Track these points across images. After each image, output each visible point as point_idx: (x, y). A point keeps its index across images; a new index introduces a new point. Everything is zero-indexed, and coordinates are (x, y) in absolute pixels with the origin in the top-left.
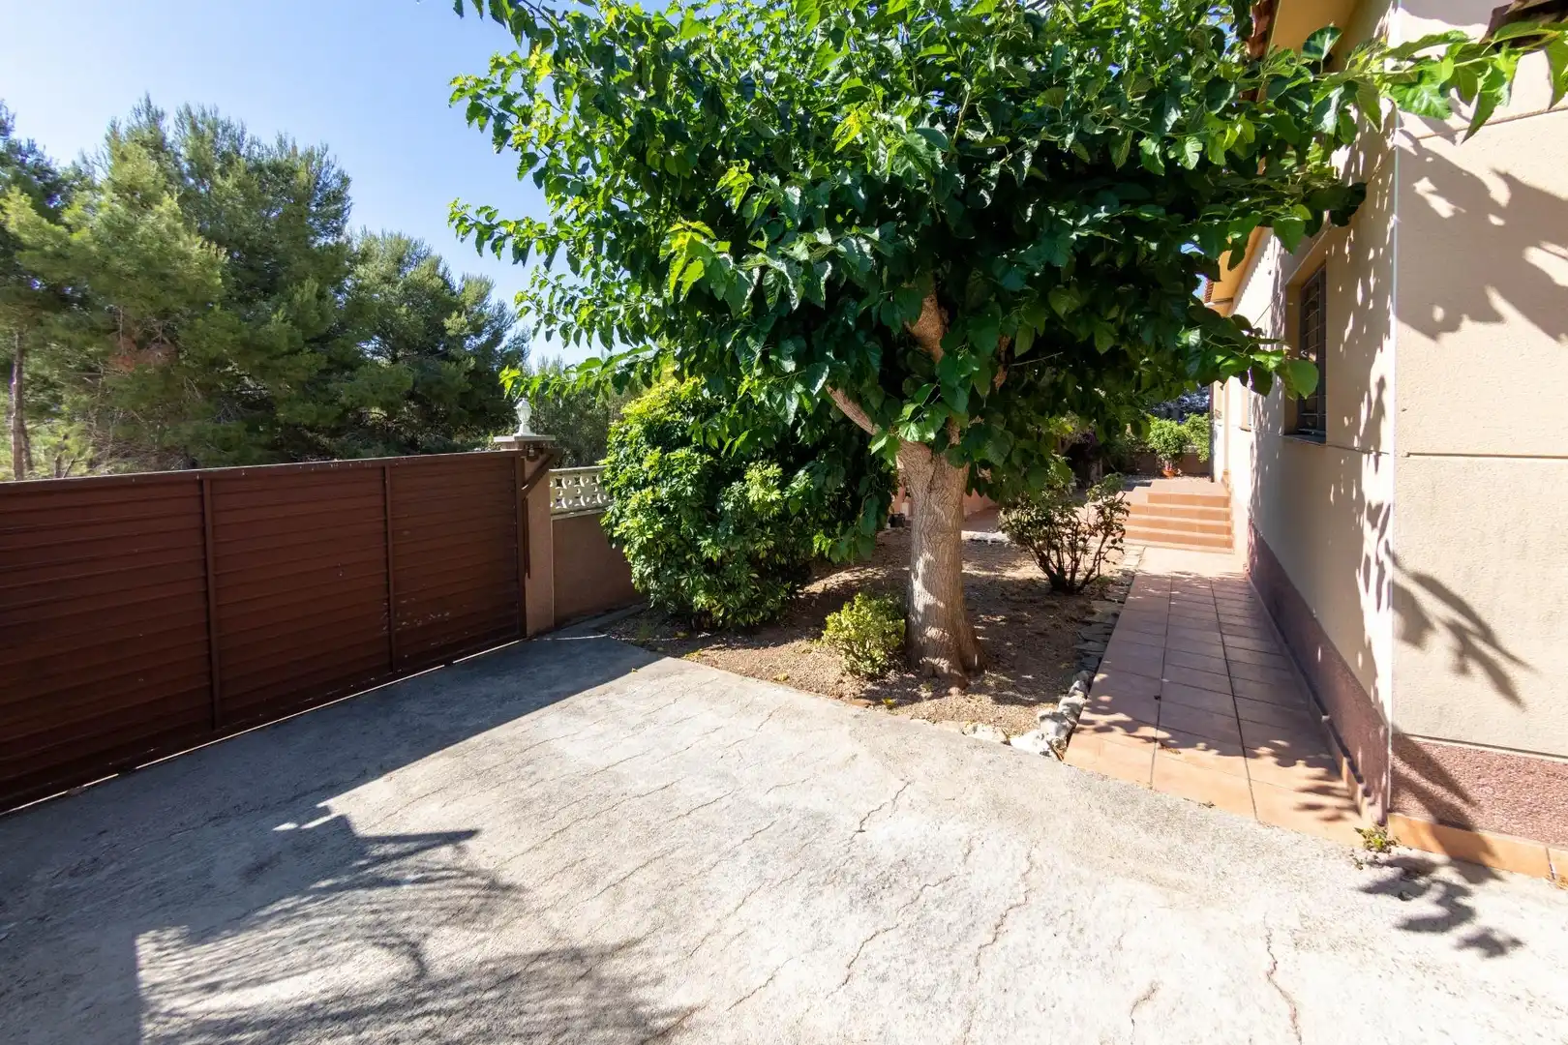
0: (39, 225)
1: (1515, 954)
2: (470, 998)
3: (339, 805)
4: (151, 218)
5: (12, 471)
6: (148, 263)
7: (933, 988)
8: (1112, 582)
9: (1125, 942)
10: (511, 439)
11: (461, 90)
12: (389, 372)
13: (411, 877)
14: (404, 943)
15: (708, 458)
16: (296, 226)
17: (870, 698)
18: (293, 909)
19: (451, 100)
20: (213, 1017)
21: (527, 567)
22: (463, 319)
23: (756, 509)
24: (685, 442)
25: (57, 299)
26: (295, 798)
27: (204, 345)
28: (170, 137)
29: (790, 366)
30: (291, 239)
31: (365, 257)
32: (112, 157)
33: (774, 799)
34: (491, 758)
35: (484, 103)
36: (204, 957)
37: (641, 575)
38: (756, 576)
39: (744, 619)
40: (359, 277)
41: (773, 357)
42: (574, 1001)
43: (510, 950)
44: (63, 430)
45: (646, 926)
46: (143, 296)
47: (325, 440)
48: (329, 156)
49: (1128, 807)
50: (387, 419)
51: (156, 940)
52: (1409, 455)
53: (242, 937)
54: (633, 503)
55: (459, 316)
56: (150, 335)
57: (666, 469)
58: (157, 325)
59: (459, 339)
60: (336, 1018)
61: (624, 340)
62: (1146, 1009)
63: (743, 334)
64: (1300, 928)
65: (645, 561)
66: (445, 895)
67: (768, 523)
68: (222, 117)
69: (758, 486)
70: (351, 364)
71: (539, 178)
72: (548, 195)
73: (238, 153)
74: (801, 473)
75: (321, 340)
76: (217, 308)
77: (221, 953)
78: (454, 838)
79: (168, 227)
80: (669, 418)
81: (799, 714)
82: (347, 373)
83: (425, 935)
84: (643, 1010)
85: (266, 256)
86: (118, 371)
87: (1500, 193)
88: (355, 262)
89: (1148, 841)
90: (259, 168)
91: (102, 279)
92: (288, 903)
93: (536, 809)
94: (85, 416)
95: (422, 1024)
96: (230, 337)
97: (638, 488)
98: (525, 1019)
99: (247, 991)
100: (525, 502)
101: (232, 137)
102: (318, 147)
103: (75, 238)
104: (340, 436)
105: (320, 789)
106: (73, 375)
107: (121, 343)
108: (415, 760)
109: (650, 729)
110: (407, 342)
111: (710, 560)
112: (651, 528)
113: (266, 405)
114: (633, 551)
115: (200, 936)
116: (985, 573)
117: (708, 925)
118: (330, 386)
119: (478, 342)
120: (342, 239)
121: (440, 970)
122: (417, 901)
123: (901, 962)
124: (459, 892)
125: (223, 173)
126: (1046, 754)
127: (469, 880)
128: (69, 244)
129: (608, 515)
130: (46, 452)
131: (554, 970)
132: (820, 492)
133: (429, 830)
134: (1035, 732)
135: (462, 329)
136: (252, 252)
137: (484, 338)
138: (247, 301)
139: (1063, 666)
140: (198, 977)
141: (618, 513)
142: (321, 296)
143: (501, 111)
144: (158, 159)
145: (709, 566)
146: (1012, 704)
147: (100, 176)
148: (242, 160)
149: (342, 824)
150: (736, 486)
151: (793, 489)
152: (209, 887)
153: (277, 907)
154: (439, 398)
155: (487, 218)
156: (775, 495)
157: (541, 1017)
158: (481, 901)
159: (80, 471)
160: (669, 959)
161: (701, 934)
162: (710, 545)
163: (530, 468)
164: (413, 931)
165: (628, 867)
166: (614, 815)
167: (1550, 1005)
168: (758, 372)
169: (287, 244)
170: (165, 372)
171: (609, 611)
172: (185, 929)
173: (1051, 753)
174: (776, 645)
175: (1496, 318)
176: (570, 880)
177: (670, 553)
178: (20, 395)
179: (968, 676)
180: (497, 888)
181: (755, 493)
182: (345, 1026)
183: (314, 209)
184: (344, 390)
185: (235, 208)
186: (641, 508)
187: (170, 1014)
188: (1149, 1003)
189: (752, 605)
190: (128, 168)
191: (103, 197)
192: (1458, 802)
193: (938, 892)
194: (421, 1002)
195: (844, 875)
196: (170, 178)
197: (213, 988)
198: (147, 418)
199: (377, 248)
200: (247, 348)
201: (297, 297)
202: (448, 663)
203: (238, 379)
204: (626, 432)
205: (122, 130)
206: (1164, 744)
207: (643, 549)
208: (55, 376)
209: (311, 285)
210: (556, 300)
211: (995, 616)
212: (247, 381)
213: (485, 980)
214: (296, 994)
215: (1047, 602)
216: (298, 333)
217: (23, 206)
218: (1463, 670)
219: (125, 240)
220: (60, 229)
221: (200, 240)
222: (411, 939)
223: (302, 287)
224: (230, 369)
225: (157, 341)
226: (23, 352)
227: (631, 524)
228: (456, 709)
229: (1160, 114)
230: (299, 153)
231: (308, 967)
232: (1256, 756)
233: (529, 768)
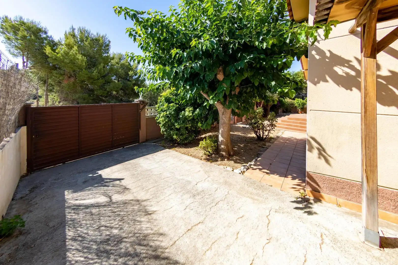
0: (52, 53)
1: (315, 216)
2: (118, 205)
3: (100, 172)
4: (72, 51)
5: (44, 103)
6: (71, 60)
7: (200, 212)
8: (273, 138)
9: (241, 208)
10: (138, 100)
11: (128, 30)
12: (117, 84)
13: (111, 185)
14: (109, 196)
15: (177, 106)
16: (100, 52)
17: (207, 160)
18: (90, 189)
19: (126, 33)
20: (76, 204)
21: (140, 128)
22: (132, 72)
23: (187, 117)
24: (172, 102)
25: (55, 68)
26: (92, 170)
27: (81, 78)
28: (76, 34)
29: (188, 87)
30: (99, 55)
31: (113, 58)
32: (65, 38)
33: (181, 177)
34: (129, 166)
35: (132, 33)
36: (76, 195)
37: (163, 131)
38: (187, 132)
39: (184, 142)
40: (112, 63)
41: (185, 85)
42: (136, 208)
43: (126, 199)
44: (54, 95)
45: (151, 197)
46: (70, 67)
47: (104, 98)
48: (107, 37)
49: (253, 185)
50: (117, 94)
51: (68, 192)
52: (310, 110)
53: (82, 193)
54: (162, 115)
55: (132, 71)
56: (71, 75)
57: (168, 107)
58: (72, 74)
59: (132, 77)
60: (96, 206)
61: (160, 80)
62: (240, 219)
63: (179, 80)
64: (278, 209)
65: (164, 128)
66: (117, 189)
67: (190, 120)
68: (86, 29)
69: (188, 112)
70: (109, 82)
71: (142, 48)
72: (143, 51)
73: (89, 36)
74: (198, 110)
75: (104, 77)
76: (84, 70)
77: (78, 195)
78: (120, 180)
79: (75, 53)
80: (170, 97)
81: (191, 162)
82: (109, 84)
83: (112, 195)
84: (147, 210)
85: (94, 58)
86: (65, 83)
87: (328, 54)
88: (111, 59)
89: (254, 191)
90: (93, 40)
91: (63, 64)
92: (90, 188)
93: (135, 176)
94: (58, 92)
95: (110, 209)
96: (86, 76)
97: (163, 112)
98: (127, 209)
99: (82, 201)
100: (140, 113)
101: (88, 33)
102: (104, 35)
103: (58, 55)
104: (107, 98)
105: (97, 169)
106: (57, 84)
107: (66, 77)
108: (115, 165)
109: (160, 163)
110: (121, 77)
111: (177, 128)
112: (165, 120)
113: (92, 90)
114: (161, 126)
115: (75, 192)
116: (243, 135)
117: (162, 198)
118: (105, 87)
119: (136, 77)
120: (109, 54)
121: (114, 201)
122: (112, 190)
123: (196, 207)
124: (119, 189)
125: (86, 41)
126: (240, 173)
127: (121, 187)
128: (57, 57)
129: (157, 117)
130: (51, 99)
131: (133, 203)
132: (201, 114)
133: (115, 178)
134: (239, 169)
135: (132, 74)
136: (91, 58)
137: (137, 76)
138: (90, 68)
139: (253, 156)
140: (74, 198)
141: (159, 117)
142: (104, 67)
143: (135, 34)
144: (74, 38)
145: (177, 129)
146: (238, 163)
147: (63, 43)
148: (89, 38)
149: (100, 176)
150: (183, 112)
151: (195, 113)
152: (77, 184)
153: (88, 188)
154: (127, 89)
155: (132, 55)
156: (191, 114)
157: (130, 209)
158: (122, 190)
159: (57, 104)
160: (154, 203)
161: (161, 199)
162: (177, 125)
163: (141, 106)
164: (110, 194)
165: (150, 187)
166: (150, 178)
167: (322, 226)
168: (182, 88)
169: (98, 56)
170: (74, 83)
171: (157, 139)
172: (73, 190)
173: (241, 173)
174: (191, 148)
175: (327, 81)
176: (139, 189)
177: (169, 126)
178: (47, 87)
179: (229, 157)
180: (126, 189)
181: (187, 113)
182: (97, 208)
183: (103, 48)
184: (108, 88)
185: (88, 48)
186: (163, 116)
187: (69, 203)
188: (241, 218)
189: (186, 139)
190: (68, 41)
191: (63, 47)
192: (317, 187)
193: (208, 197)
194: (110, 205)
195: (190, 192)
196: (76, 42)
197: (77, 200)
198: (70, 93)
199: (115, 56)
200: (89, 78)
201: (99, 67)
202: (123, 147)
203: (87, 85)
204: (162, 99)
205: (67, 33)
206: (267, 173)
207: (163, 125)
208: (53, 83)
209: (102, 65)
210: (147, 71)
211: (241, 144)
212: (89, 85)
213: (121, 203)
214: (90, 202)
215: (255, 142)
216: (99, 75)
217: (49, 49)
218: (319, 158)
219: (67, 56)
220: (56, 54)
221: (81, 55)
222: (110, 195)
223: (100, 65)
224: (86, 83)
225: (72, 77)
226: (48, 79)
227: (161, 120)
228: (123, 157)
229: (259, 37)
230: (101, 36)
231: (92, 198)
232: (287, 177)
233: (135, 168)
